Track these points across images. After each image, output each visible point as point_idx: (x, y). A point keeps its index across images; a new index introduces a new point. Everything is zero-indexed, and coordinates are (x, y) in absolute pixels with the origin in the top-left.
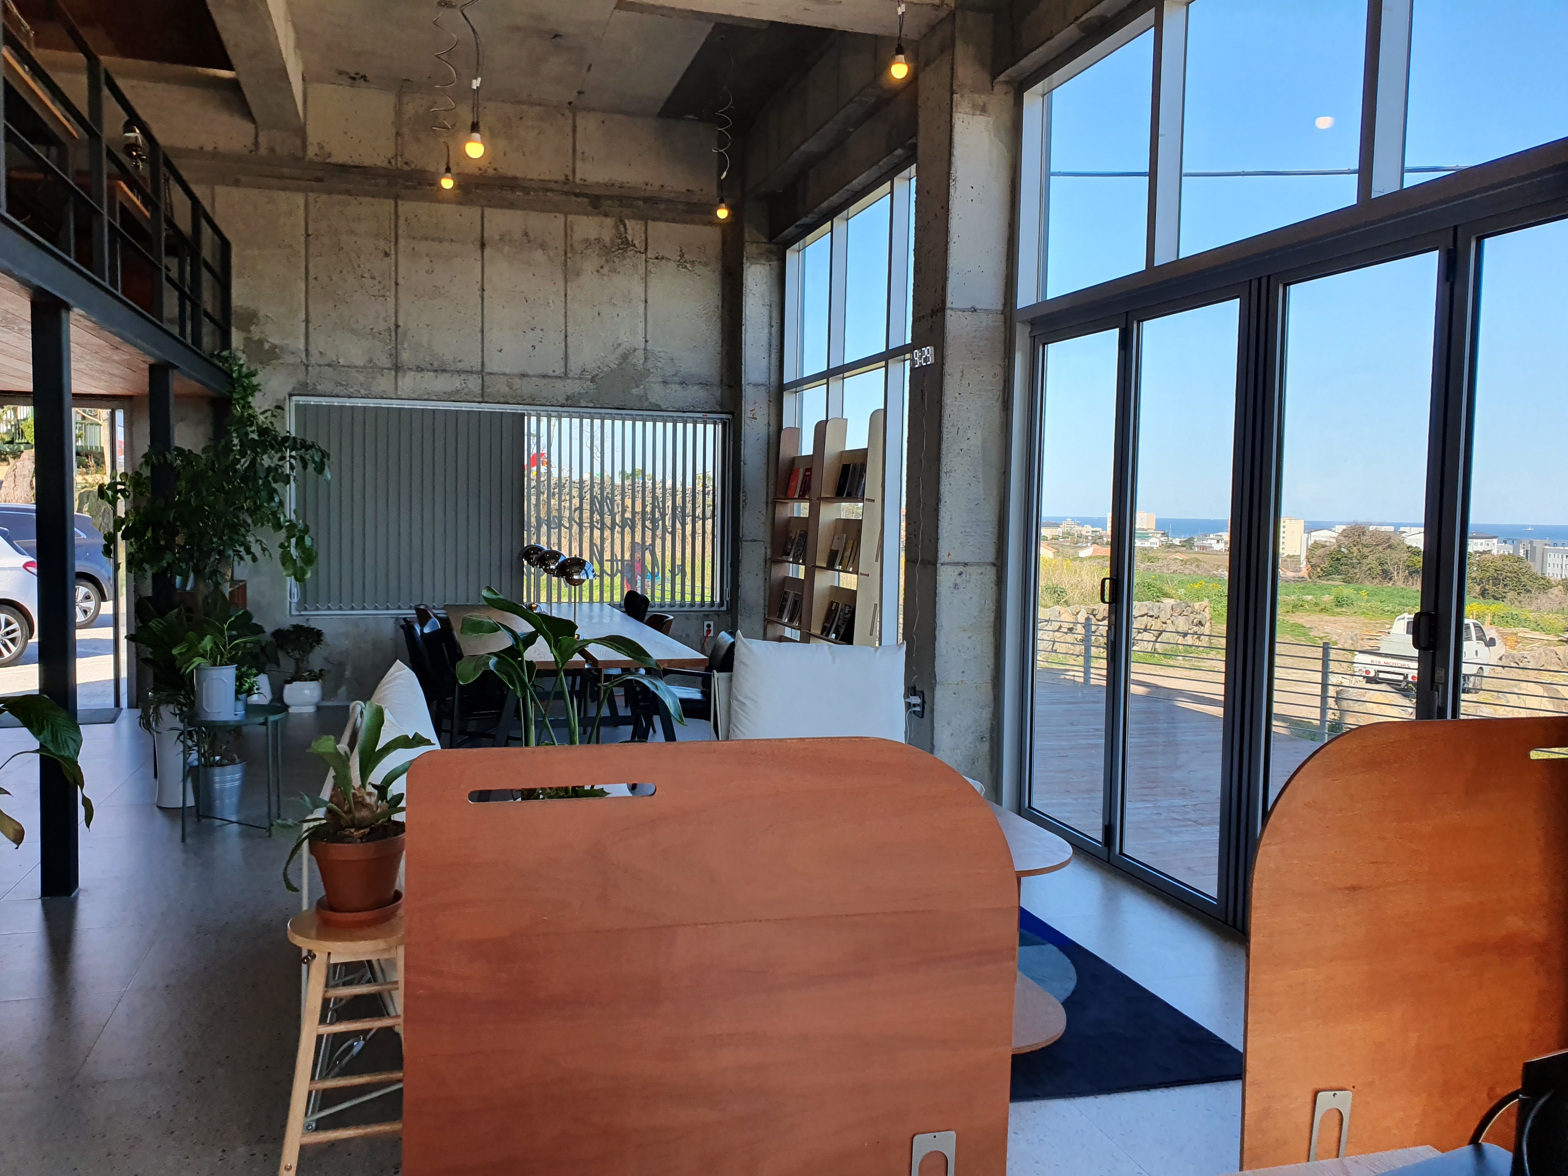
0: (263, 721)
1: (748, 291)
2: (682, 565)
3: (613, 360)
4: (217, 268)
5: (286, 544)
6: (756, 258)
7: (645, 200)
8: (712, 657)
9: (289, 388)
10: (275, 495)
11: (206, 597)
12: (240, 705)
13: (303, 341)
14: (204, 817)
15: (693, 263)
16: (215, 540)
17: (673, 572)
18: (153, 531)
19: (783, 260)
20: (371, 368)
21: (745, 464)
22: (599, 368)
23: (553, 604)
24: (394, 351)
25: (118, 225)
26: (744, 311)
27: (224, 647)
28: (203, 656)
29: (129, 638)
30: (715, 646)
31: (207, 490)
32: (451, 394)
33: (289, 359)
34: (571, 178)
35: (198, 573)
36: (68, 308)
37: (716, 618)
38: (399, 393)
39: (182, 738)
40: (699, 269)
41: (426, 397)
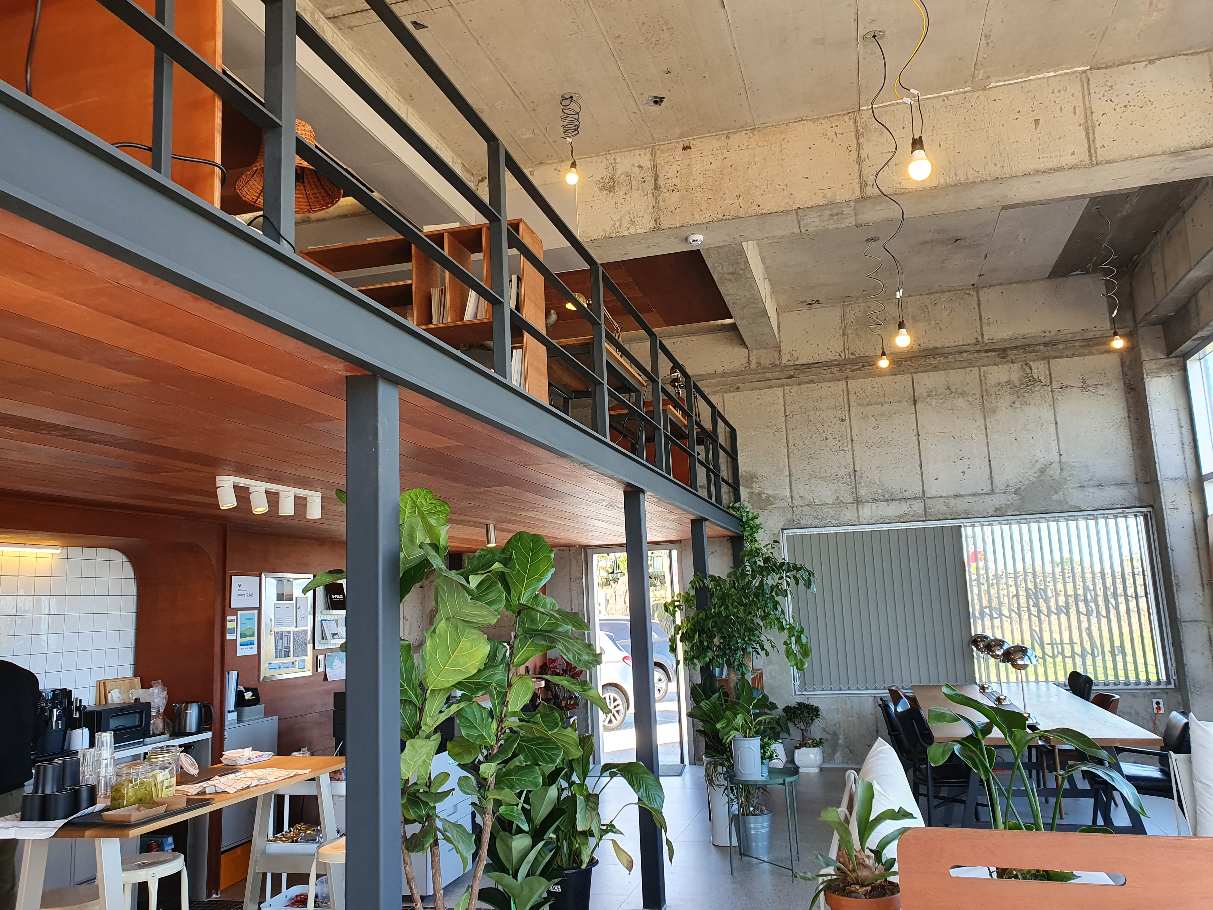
0: (782, 782)
1: (1152, 401)
2: (1121, 646)
3: (1032, 475)
4: (729, 449)
5: (789, 642)
6: (1156, 373)
7: (1045, 344)
8: (1167, 736)
9: (781, 525)
10: (778, 606)
11: (737, 684)
12: (765, 770)
13: (788, 490)
14: (745, 855)
15: (1095, 386)
16: (739, 641)
17: (1112, 652)
18: (699, 636)
19: (1184, 369)
20: (839, 503)
21: (1172, 550)
22: (1021, 482)
23: (1003, 684)
24: (854, 490)
25: (669, 434)
26: (1150, 417)
27: (751, 723)
28: (736, 729)
29: (689, 715)
30: (1168, 725)
31: (732, 604)
32: (901, 516)
33: (779, 503)
34: (980, 339)
35: (730, 665)
36: (643, 492)
37: (1164, 695)
38: (861, 520)
39: (726, 791)
40: (1101, 390)
41: (881, 521)
